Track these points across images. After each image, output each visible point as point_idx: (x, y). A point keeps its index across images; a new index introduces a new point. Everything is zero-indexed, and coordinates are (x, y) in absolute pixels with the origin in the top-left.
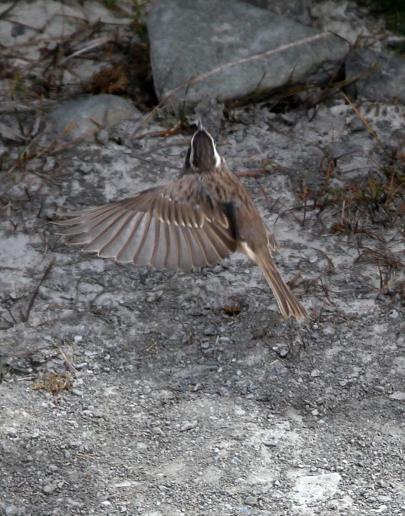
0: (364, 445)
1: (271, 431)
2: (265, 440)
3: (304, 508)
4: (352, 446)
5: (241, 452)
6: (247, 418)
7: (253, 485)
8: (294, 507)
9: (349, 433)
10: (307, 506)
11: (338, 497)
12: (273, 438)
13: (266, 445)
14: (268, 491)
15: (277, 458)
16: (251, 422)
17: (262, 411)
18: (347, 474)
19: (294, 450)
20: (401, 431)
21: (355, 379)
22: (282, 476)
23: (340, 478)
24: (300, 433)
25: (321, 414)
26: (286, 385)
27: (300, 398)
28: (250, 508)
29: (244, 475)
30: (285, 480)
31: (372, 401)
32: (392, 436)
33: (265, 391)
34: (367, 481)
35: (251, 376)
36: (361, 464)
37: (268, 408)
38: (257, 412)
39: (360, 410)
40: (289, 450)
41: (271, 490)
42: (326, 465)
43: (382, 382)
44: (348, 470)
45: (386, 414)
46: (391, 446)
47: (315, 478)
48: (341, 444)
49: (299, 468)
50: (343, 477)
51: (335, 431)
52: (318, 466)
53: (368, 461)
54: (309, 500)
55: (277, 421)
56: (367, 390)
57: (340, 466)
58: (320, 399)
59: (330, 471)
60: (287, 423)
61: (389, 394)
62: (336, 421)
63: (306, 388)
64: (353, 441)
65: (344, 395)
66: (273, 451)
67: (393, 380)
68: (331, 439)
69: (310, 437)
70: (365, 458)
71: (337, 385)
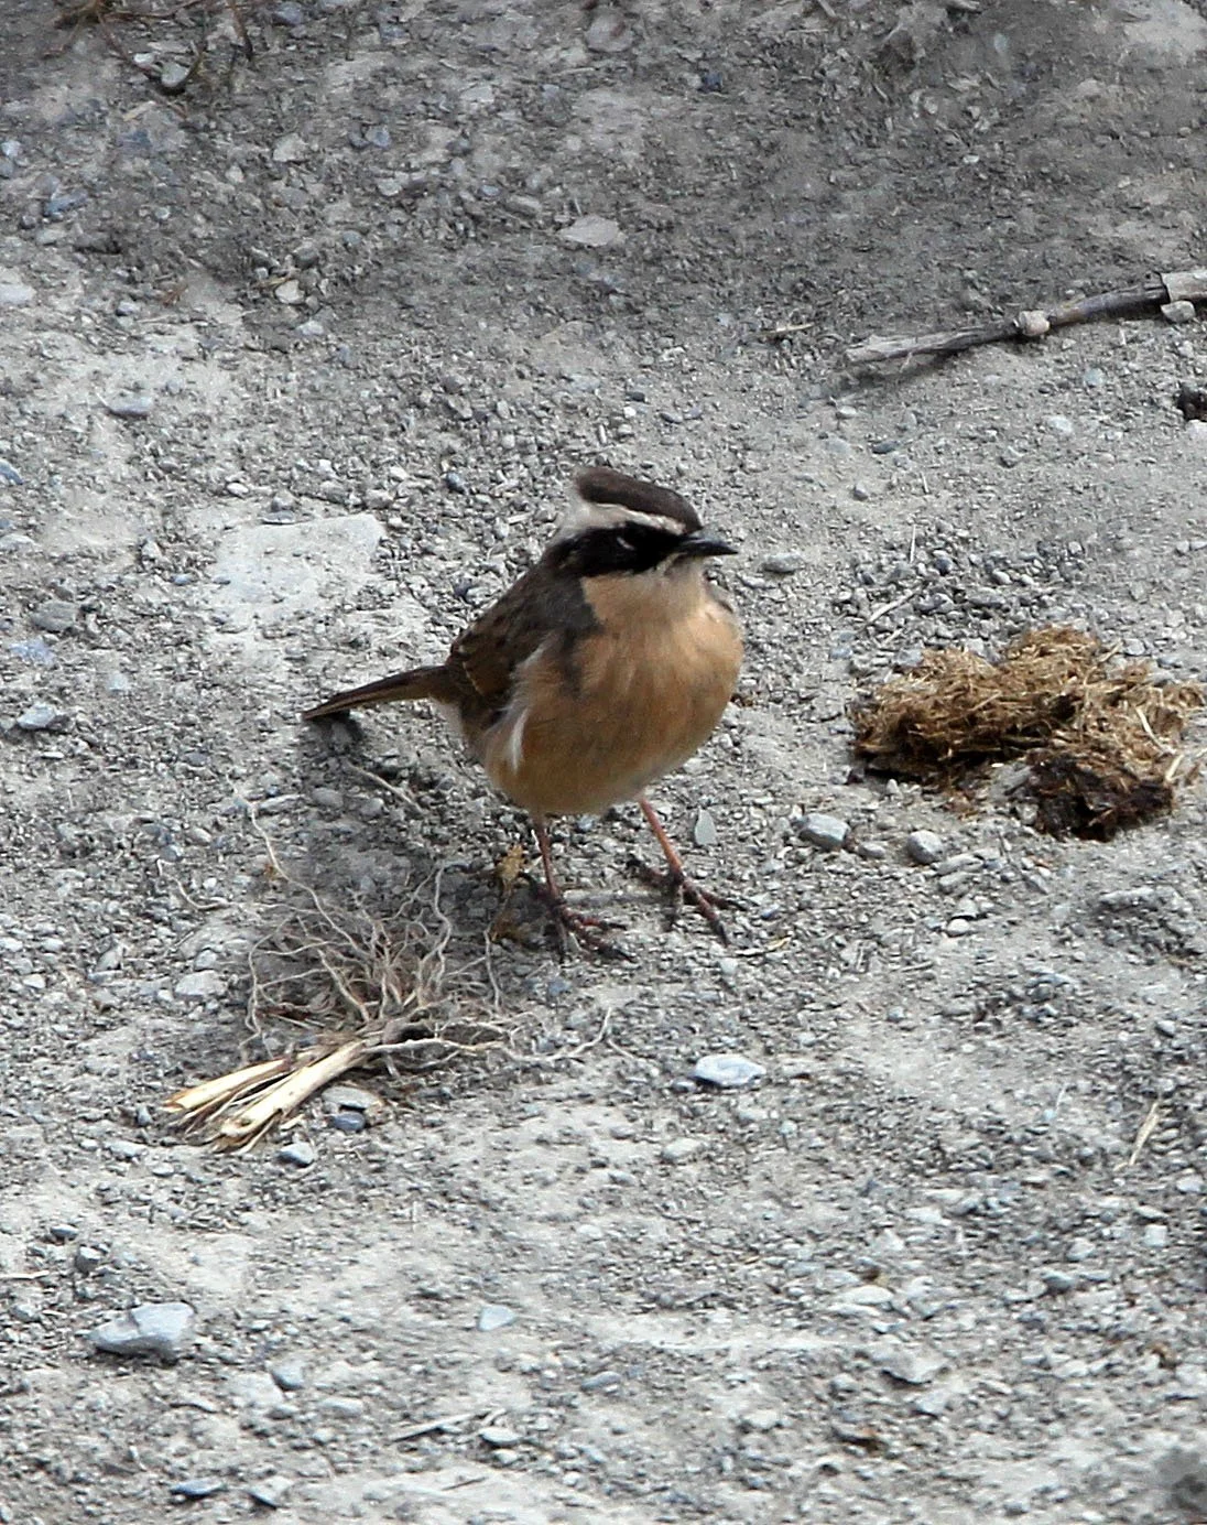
0: (467, 413)
1: (129, 360)
2: (108, 395)
3: (250, 642)
4: (423, 417)
5: (18, 438)
6: (41, 312)
7: (65, 558)
8: (214, 639)
9: (412, 370)
10: (259, 634)
11: (375, 601)
12: (137, 388)
13: (111, 413)
14: (119, 581)
15: (149, 459)
16: (55, 327)
17: (97, 288)
18: (404, 518)
19: (212, 432)
20: (603, 362)
21: (435, 172)
22: (170, 526)
23: (380, 531)
24: (236, 367)
25: (309, 300)
26: (183, 192)
27: (235, 242)
28: (51, 643)
29: (32, 521)
30: (178, 539)
31: (495, 251)
32: (569, 380)
33: (106, 214)
34: (480, 543)
35: (55, 160)
36: (459, 481)
37: (119, 277)
38: (79, 290)
39: (452, 285)
40: (195, 431)
41: (131, 577)
43: (534, 182)
44: (411, 502)
45: (547, 300)
46: (568, 415)
47: (288, 532)
48: (386, 411)
49: (232, 494)
50: (391, 528)
51: (362, 361)
52: (301, 489)
53: (484, 472)
54: (268, 613)
55: (149, 324)
56: (477, 210)
57: (378, 488)
58: (307, 244)
59: (346, 506)
60: (188, 332)
61: (559, 227)
62: (362, 324)
63: (257, 203)
64: (426, 397)
65: (393, 231)
66: (136, 435)
67: (574, 175)
68: (347, 392)
69: (272, 385)
70: (472, 460)
71: (368, 195)
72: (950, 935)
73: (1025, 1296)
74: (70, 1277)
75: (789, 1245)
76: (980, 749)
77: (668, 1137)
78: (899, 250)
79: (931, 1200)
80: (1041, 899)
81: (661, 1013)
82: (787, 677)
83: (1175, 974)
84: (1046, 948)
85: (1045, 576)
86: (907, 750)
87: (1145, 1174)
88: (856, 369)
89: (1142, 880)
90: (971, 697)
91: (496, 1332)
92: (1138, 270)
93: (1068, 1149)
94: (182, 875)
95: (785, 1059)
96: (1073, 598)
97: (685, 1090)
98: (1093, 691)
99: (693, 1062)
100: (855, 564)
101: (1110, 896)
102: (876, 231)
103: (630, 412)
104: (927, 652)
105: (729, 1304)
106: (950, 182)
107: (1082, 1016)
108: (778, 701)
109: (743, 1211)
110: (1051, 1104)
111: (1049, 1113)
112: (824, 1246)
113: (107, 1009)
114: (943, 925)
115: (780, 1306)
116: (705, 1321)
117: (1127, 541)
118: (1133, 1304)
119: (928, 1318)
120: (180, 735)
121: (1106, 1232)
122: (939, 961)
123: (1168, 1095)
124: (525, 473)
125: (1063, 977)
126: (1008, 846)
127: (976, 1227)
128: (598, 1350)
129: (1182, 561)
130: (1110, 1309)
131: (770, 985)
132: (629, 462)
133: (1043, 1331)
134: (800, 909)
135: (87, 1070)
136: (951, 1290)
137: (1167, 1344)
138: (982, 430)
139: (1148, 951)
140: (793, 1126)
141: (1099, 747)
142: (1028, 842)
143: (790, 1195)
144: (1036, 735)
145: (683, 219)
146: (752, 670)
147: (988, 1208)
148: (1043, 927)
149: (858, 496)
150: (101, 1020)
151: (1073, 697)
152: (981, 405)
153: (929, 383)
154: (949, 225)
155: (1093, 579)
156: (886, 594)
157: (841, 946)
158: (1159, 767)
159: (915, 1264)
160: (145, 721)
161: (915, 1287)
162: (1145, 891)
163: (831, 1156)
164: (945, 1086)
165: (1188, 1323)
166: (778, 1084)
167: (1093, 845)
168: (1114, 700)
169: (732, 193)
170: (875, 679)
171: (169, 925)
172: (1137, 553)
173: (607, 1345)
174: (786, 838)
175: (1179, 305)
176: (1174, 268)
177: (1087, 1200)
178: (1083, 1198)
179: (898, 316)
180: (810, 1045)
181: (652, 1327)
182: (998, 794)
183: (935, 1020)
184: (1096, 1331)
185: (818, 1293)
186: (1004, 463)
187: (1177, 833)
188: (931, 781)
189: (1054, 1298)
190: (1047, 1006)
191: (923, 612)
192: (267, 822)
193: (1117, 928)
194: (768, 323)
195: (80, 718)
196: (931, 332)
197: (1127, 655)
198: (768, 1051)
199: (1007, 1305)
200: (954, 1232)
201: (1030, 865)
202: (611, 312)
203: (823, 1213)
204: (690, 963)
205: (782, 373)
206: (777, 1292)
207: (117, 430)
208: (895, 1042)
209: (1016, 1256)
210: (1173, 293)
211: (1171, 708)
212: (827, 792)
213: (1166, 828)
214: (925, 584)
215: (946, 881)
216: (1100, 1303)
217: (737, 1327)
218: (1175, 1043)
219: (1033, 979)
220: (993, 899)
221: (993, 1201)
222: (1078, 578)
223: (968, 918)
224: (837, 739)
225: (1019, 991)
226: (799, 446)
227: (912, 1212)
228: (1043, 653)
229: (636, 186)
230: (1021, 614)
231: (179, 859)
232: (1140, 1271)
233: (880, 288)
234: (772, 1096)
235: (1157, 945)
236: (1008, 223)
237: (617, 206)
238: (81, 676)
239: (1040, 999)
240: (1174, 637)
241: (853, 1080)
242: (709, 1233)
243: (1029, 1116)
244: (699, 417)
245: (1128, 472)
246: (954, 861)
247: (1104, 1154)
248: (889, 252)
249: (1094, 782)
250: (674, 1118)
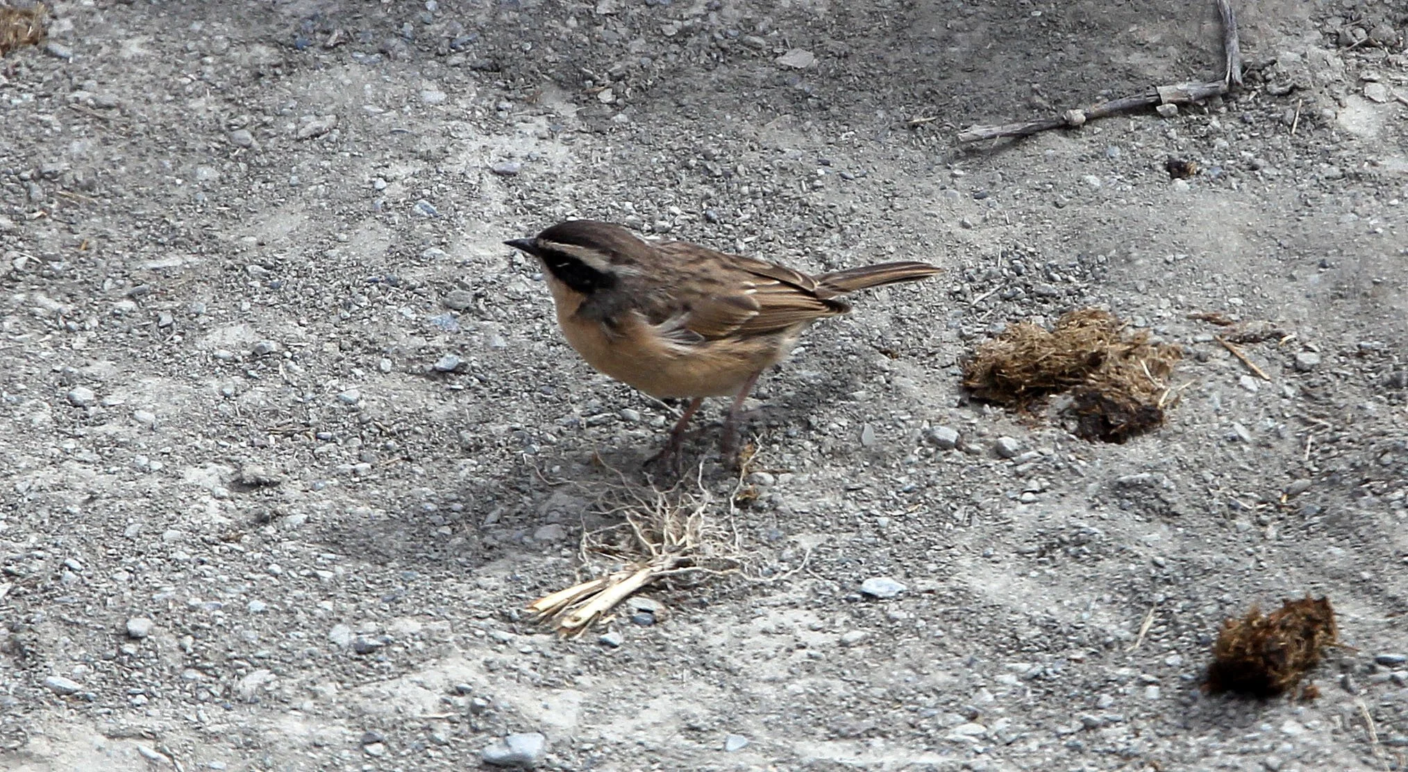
0: (718, 173)
1: (505, 139)
2: (492, 160)
4: (690, 175)
5: (435, 188)
6: (449, 109)
7: (464, 263)
9: (684, 145)
12: (510, 157)
13: (494, 172)
14: (499, 278)
15: (518, 201)
16: (459, 118)
17: (485, 93)
19: (557, 184)
20: (803, 140)
21: (698, 20)
24: (572, 144)
25: (618, 101)
26: (539, 33)
27: (572, 64)
28: (456, 317)
29: (444, 240)
31: (736, 71)
32: (783, 152)
33: (491, 47)
35: (459, 12)
36: (714, 216)
37: (498, 86)
38: (474, 94)
39: (709, 92)
40: (546, 183)
41: (506, 276)
42: (630, 218)
43: (761, 27)
44: (683, 229)
45: (769, 101)
46: (782, 174)
48: (667, 171)
51: (651, 140)
53: (729, 209)
55: (518, 116)
56: (725, 45)
57: (663, 219)
58: (618, 66)
60: (542, 121)
61: (777, 55)
62: (653, 116)
63: (586, 40)
64: (693, 162)
65: (672, 58)
66: (509, 186)
67: (786, 23)
68: (643, 159)
69: (595, 155)
70: (722, 202)
71: (656, 35)
72: (1023, 503)
73: (1069, 730)
74: (467, 717)
75: (921, 698)
76: (1042, 385)
77: (845, 629)
78: (991, 71)
79: (1011, 670)
80: (1080, 480)
81: (840, 551)
82: (920, 340)
83: (1164, 528)
84: (1083, 511)
85: (1083, 277)
86: (996, 386)
87: (1145, 654)
88: (964, 146)
89: (1143, 468)
90: (1036, 353)
91: (736, 752)
92: (1142, 84)
93: (1097, 638)
94: (539, 463)
95: (919, 580)
96: (1100, 290)
97: (855, 600)
98: (1113, 350)
99: (860, 583)
100: (963, 269)
101: (1124, 478)
102: (976, 59)
103: (821, 172)
104: (1009, 324)
105: (883, 735)
106: (1023, 28)
107: (1106, 554)
108: (914, 355)
109: (892, 676)
110: (1086, 609)
111: (1085, 615)
112: (944, 698)
113: (491, 548)
114: (1018, 496)
115: (915, 736)
116: (868, 745)
117: (1135, 255)
118: (1137, 736)
119: (1008, 744)
120: (537, 375)
121: (1121, 690)
122: (1016, 518)
123: (1160, 604)
124: (755, 211)
125: (1094, 529)
126: (1059, 446)
127: (1039, 687)
128: (800, 764)
129: (1170, 267)
130: (1123, 739)
131: (908, 533)
132: (820, 204)
133: (1081, 752)
134: (928, 486)
135: (479, 586)
136: (1023, 726)
137: (1160, 761)
138: (1043, 184)
139: (1148, 513)
140: (924, 623)
141: (1117, 385)
142: (1072, 444)
143: (921, 666)
144: (1077, 377)
145: (854, 51)
146: (898, 335)
147: (1046, 674)
148: (1081, 497)
149: (964, 225)
150: (487, 555)
151: (1100, 353)
152: (1042, 168)
153: (1009, 155)
154: (1021, 55)
155: (1115, 278)
156: (982, 288)
157: (954, 509)
158: (1154, 397)
159: (1001, 710)
160: (515, 366)
161: (1000, 725)
162: (1146, 475)
163: (947, 641)
164: (1020, 597)
165: (1172, 747)
166: (914, 597)
167: (1113, 446)
168: (1126, 355)
169: (886, 34)
170: (976, 341)
171: (530, 495)
172: (1140, 262)
173: (806, 760)
174: (919, 441)
175: (1168, 106)
176: (1165, 83)
177: (1109, 670)
178: (1106, 669)
179: (990, 113)
180: (935, 572)
181: (835, 749)
182: (1053, 414)
183: (1013, 556)
184: (1114, 753)
185: (939, 728)
186: (1056, 205)
187: (1166, 439)
188: (1011, 406)
189: (1088, 731)
190: (1084, 547)
191: (1007, 299)
192: (592, 430)
193: (1129, 498)
194: (908, 116)
195: (474, 364)
196: (1011, 122)
197: (1134, 327)
198: (908, 576)
199: (1059, 736)
200: (1025, 690)
201: (1073, 458)
202: (809, 109)
203: (942, 677)
204: (859, 520)
205: (917, 148)
206: (913, 726)
207: (498, 182)
208: (988, 570)
209: (1064, 705)
210: (1164, 99)
211: (1162, 360)
212: (945, 412)
213: (1159, 436)
214: (1007, 281)
215: (1020, 469)
216: (1117, 735)
217: (888, 749)
218: (1165, 571)
219: (1075, 531)
220: (1049, 480)
221: (1049, 671)
222: (1103, 277)
223: (1034, 492)
224: (952, 379)
225: (1066, 538)
226: (927, 194)
227: (998, 677)
228: (1082, 325)
229: (825, 30)
230: (1068, 300)
231: (536, 454)
232: (1143, 715)
233: (979, 94)
234: (910, 603)
235: (1153, 509)
236: (1060, 54)
237: (813, 43)
238: (475, 338)
239: (1079, 543)
240: (1164, 315)
241: (961, 594)
242: (872, 691)
243: (1072, 617)
244: (864, 176)
245: (1135, 211)
246: (1025, 455)
247: (1118, 640)
248: (985, 71)
249: (1114, 407)
250: (848, 618)
